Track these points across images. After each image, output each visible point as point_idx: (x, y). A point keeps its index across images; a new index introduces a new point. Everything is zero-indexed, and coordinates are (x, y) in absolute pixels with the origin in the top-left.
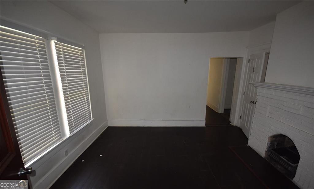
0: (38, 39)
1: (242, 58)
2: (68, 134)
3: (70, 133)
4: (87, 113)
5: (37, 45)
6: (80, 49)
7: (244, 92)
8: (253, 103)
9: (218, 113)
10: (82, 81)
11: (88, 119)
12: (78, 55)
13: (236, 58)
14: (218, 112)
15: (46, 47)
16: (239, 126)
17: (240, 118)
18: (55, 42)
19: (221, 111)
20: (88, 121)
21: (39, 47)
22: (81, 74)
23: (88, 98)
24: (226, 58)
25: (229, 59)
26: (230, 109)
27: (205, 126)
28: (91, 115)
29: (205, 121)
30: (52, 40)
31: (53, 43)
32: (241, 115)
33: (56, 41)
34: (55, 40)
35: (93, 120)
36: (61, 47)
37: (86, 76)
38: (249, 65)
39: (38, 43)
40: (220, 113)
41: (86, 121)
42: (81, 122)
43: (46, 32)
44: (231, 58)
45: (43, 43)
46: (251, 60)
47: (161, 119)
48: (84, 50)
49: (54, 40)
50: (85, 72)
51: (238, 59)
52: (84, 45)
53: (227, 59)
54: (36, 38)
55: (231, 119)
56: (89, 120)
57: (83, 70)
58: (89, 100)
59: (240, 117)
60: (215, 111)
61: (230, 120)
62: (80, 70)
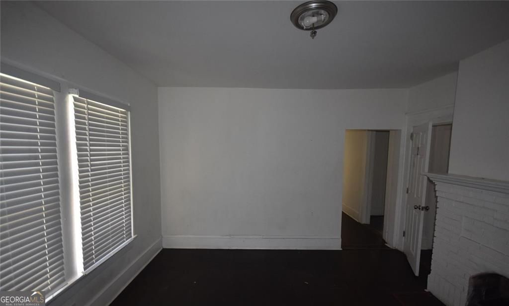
0: (39, 90)
1: (398, 132)
2: (80, 270)
3: (85, 269)
4: (123, 227)
5: (37, 101)
6: (121, 111)
7: (408, 189)
8: (420, 209)
9: (359, 224)
10: (120, 167)
11: (124, 238)
12: (118, 120)
13: (388, 131)
14: (360, 222)
15: (54, 105)
16: (401, 248)
17: (404, 236)
18: (74, 97)
19: (365, 220)
20: (124, 241)
21: (40, 104)
22: (120, 154)
23: (129, 197)
24: (369, 130)
25: (375, 132)
26: (383, 216)
27: (341, 249)
28: (131, 229)
29: (341, 240)
30: (69, 93)
31: (70, 99)
32: (404, 230)
33: (77, 96)
34: (75, 94)
35: (134, 239)
36: (85, 105)
37: (128, 158)
38: (412, 142)
39: (40, 97)
40: (364, 224)
41: (122, 240)
42: (111, 245)
43: (59, 78)
44: (377, 131)
45: (50, 98)
46: (415, 135)
47: (260, 235)
48: (129, 113)
49: (73, 93)
50: (127, 150)
51: (391, 133)
52: (129, 105)
53: (370, 132)
54: (36, 89)
55: (386, 236)
56: (127, 240)
57: (123, 146)
58: (129, 200)
59: (403, 233)
60: (354, 220)
61: (384, 238)
62: (119, 146)
